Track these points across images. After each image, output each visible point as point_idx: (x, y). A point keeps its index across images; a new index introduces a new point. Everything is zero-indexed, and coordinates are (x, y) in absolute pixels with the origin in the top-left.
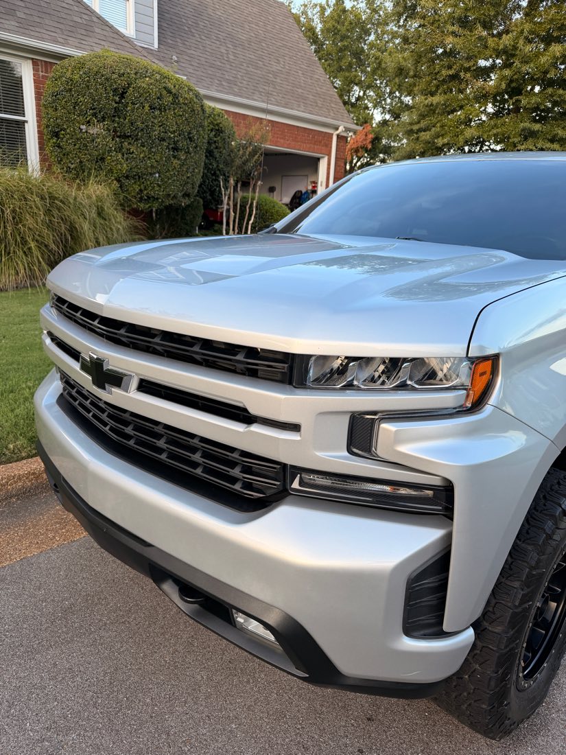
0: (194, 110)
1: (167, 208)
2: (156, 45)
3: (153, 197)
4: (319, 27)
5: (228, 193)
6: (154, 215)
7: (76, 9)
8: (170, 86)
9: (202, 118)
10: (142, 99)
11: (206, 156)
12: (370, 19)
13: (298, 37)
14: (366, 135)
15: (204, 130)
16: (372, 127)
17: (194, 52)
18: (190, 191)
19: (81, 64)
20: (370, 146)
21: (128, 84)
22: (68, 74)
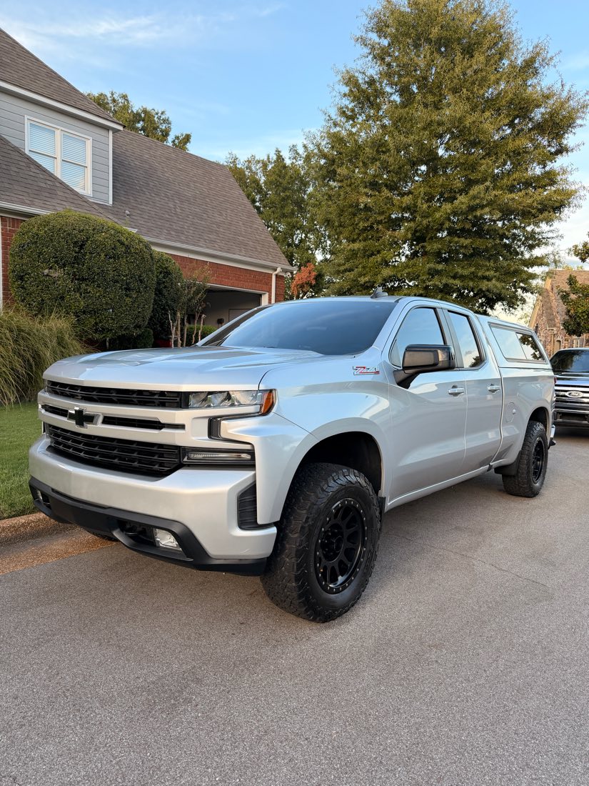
0: (144, 258)
1: (119, 337)
2: (111, 202)
3: (107, 328)
4: (263, 179)
5: (175, 324)
6: (107, 344)
7: (41, 176)
8: (123, 239)
9: (151, 264)
10: (99, 250)
11: (156, 294)
12: (307, 174)
13: (239, 193)
14: (310, 273)
15: (153, 274)
16: (315, 265)
17: (145, 207)
18: (142, 323)
19: (46, 222)
20: (314, 282)
21: (87, 238)
22: (35, 230)
